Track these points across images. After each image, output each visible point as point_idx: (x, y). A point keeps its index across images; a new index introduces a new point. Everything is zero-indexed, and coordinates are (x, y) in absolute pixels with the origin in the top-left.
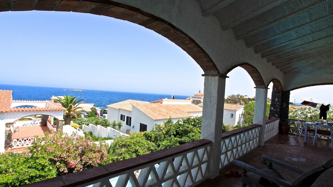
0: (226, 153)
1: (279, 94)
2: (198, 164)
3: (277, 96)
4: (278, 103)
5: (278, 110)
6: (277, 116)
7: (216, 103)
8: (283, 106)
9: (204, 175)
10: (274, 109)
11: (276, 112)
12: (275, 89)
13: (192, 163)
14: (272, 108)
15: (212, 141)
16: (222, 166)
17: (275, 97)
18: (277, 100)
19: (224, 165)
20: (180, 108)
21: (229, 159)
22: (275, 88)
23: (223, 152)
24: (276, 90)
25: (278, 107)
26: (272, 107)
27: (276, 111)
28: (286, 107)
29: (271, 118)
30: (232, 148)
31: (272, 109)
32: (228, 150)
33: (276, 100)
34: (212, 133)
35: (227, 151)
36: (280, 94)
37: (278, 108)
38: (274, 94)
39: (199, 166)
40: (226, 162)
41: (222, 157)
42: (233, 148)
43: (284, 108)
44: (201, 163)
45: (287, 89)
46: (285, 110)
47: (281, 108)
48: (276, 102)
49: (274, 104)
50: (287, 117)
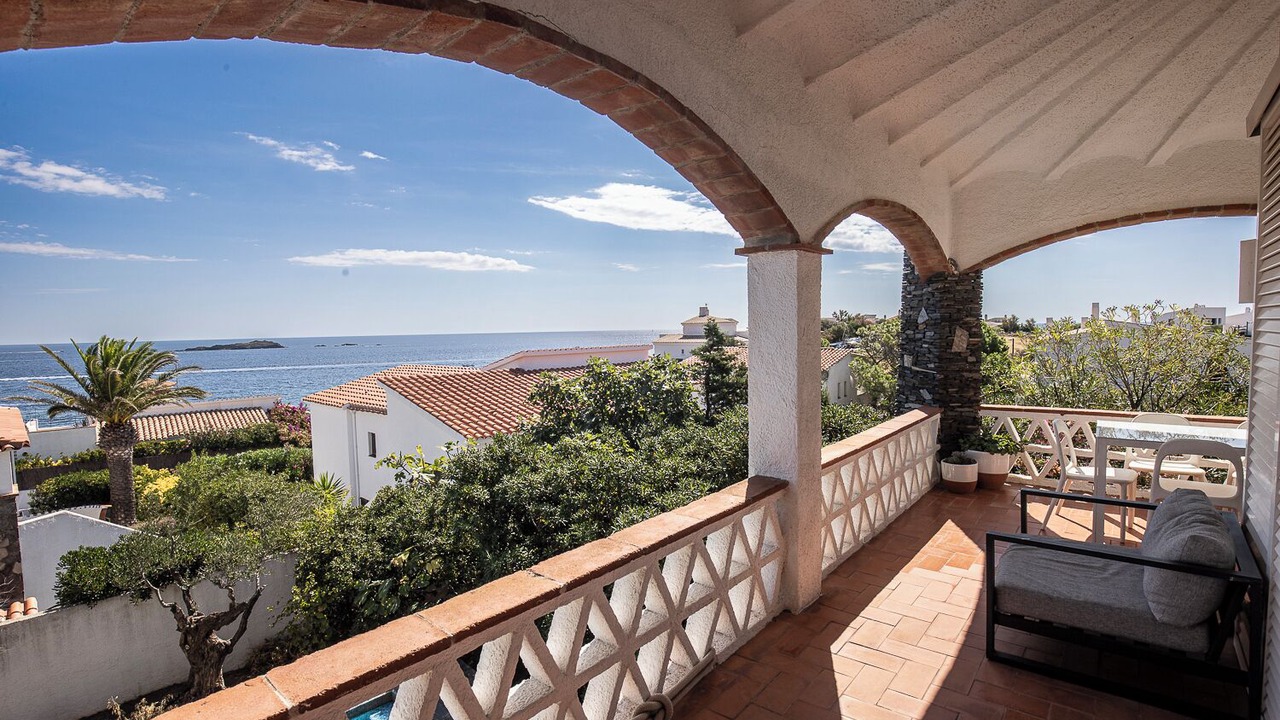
1: (930, 289)
2: (749, 568)
3: (925, 297)
4: (928, 334)
5: (931, 369)
6: (927, 396)
8: (955, 349)
10: (915, 364)
11: (926, 380)
12: (913, 268)
13: (727, 569)
14: (908, 361)
17: (914, 303)
18: (923, 317)
22: (912, 263)
24: (917, 272)
25: (930, 352)
26: (906, 357)
27: (926, 375)
28: (969, 350)
29: (906, 406)
30: (845, 505)
31: (906, 365)
33: (920, 320)
36: (935, 287)
37: (931, 356)
38: (910, 293)
39: (753, 573)
42: (849, 504)
43: (960, 353)
44: (757, 562)
45: (965, 262)
46: (962, 364)
47: (940, 359)
48: (921, 327)
49: (915, 340)
50: (974, 403)
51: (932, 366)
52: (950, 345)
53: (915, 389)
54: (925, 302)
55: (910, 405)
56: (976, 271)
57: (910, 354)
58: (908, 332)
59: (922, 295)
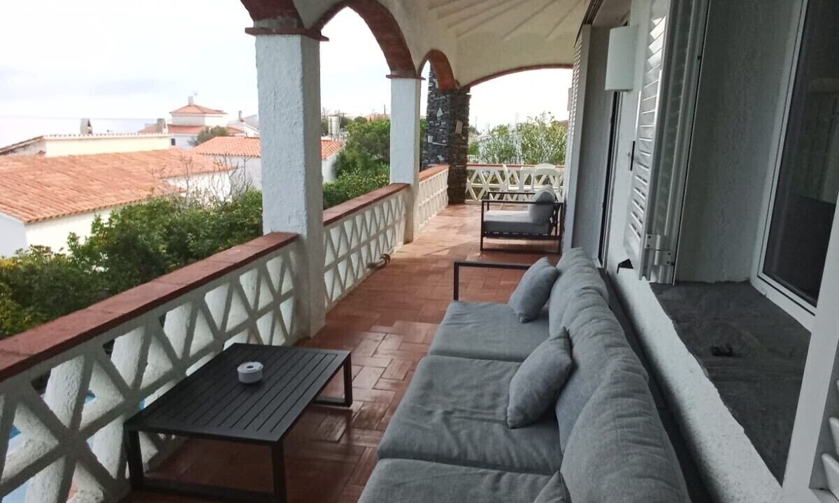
0: (334, 266)
1: (444, 97)
2: (271, 303)
3: (441, 101)
4: (443, 123)
6: (441, 158)
7: (301, 120)
8: (456, 132)
9: (288, 333)
10: (434, 140)
11: (440, 150)
12: (435, 83)
13: (257, 302)
14: (430, 139)
15: (299, 233)
16: (330, 301)
17: (435, 105)
18: (440, 113)
19: (334, 299)
20: (127, 167)
21: (343, 282)
22: (434, 80)
23: (327, 262)
24: (437, 86)
25: (443, 134)
26: (429, 137)
27: (441, 147)
28: (462, 133)
29: (429, 165)
30: (347, 251)
31: (429, 141)
32: (339, 257)
33: (438, 115)
34: (297, 211)
35: (337, 260)
36: (448, 96)
37: (444, 136)
38: (432, 99)
39: (274, 308)
40: (337, 293)
41: (328, 278)
42: (350, 252)
43: (458, 135)
44: (278, 298)
45: (463, 82)
46: (459, 140)
47: (449, 137)
48: (438, 119)
49: (434, 127)
50: (465, 161)
51: (445, 141)
52: (454, 130)
53: (434, 155)
54: (441, 105)
55: (432, 165)
56: (467, 88)
57: (432, 134)
58: (430, 122)
59: (440, 100)
